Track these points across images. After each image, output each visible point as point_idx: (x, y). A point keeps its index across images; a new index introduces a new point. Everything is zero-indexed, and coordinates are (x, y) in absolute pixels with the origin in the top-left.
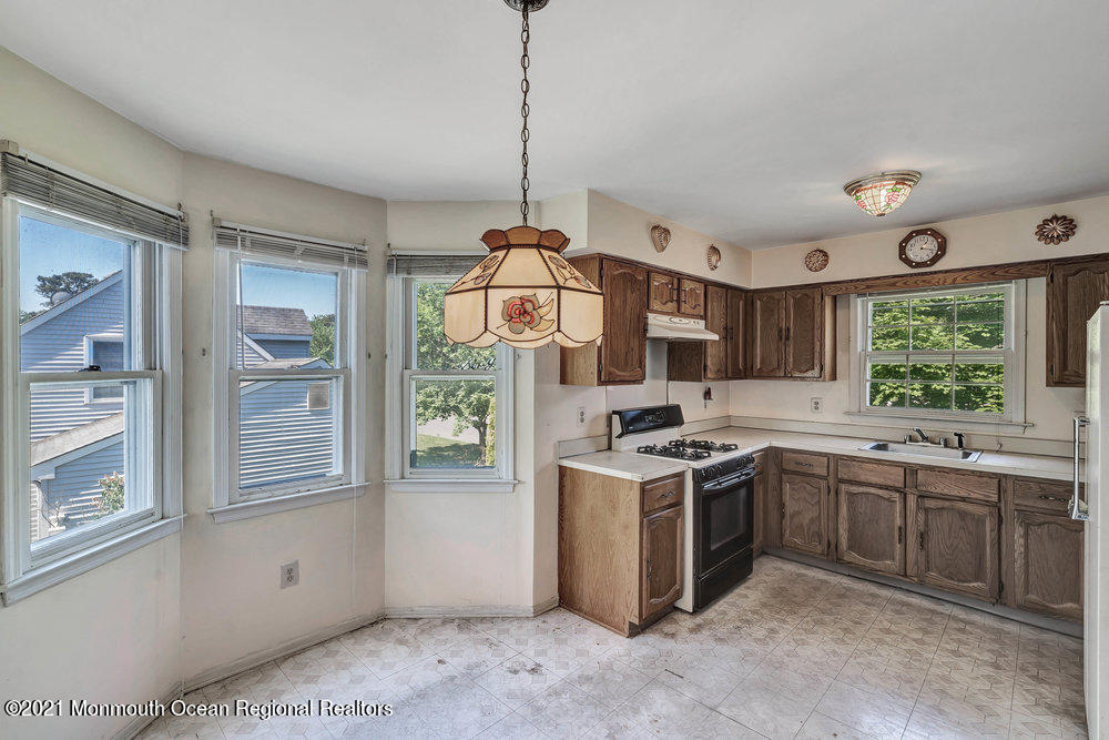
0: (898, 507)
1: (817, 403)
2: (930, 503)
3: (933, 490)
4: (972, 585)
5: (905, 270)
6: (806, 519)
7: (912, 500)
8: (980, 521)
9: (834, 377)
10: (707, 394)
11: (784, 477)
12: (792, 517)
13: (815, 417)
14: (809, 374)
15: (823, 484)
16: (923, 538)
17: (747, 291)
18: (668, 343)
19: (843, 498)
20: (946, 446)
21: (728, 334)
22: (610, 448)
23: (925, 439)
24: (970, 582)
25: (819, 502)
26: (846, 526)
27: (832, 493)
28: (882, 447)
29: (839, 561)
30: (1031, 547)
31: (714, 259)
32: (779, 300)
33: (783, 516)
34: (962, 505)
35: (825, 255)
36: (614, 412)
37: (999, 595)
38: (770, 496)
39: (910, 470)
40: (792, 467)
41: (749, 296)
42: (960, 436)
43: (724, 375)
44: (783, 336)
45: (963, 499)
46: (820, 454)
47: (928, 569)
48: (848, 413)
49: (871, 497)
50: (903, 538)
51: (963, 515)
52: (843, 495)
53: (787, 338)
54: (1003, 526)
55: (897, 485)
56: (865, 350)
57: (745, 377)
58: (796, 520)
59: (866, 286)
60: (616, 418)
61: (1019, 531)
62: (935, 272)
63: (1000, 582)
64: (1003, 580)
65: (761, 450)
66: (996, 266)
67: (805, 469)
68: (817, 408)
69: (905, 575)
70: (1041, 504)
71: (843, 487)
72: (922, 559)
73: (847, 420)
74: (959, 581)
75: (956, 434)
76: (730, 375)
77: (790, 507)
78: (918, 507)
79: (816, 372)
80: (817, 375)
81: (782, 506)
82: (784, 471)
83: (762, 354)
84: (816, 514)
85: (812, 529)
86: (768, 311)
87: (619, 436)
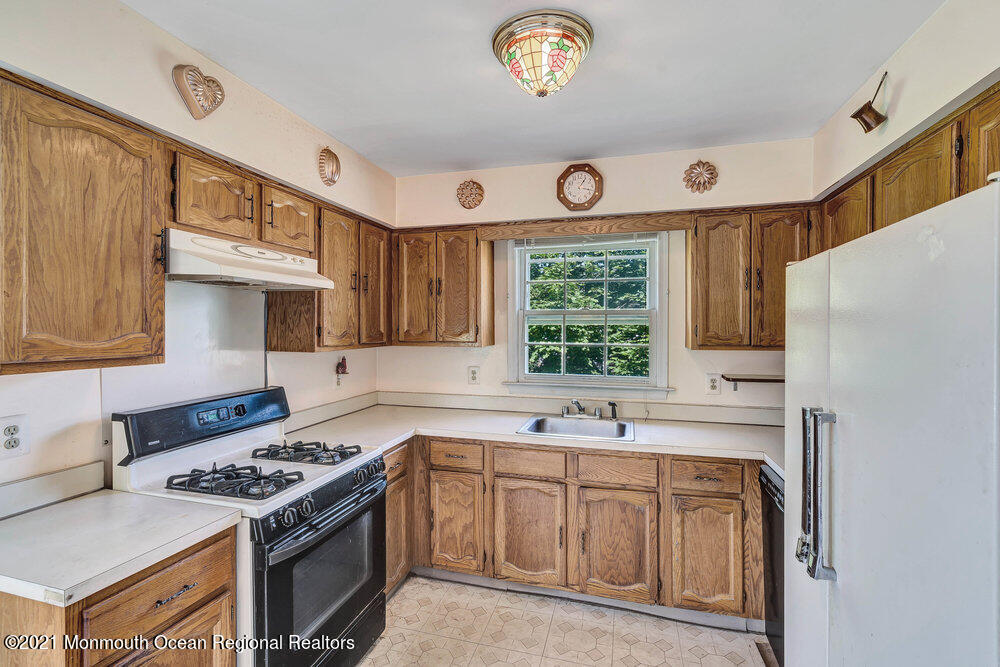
0: (559, 501)
1: (474, 373)
2: (591, 495)
3: (595, 478)
4: (632, 587)
5: (563, 212)
6: (457, 528)
7: (573, 490)
8: (640, 513)
9: (492, 341)
10: (341, 367)
11: (433, 475)
12: (442, 526)
13: (472, 389)
14: (464, 338)
15: (477, 478)
16: (584, 536)
17: (391, 231)
18: (267, 293)
19: (500, 497)
20: (601, 417)
21: (360, 283)
22: (108, 485)
23: (582, 410)
24: (630, 584)
25: (473, 503)
26: (504, 534)
27: (488, 490)
28: (539, 426)
29: (495, 576)
30: (687, 536)
31: (329, 169)
32: (429, 244)
33: (431, 526)
34: (622, 495)
35: (480, 187)
36: (116, 417)
37: (658, 595)
38: (416, 502)
39: (571, 455)
40: (441, 460)
41: (394, 237)
42: (613, 405)
43: (355, 341)
44: (434, 288)
45: (623, 488)
46: (474, 442)
47: (590, 575)
48: (506, 383)
49: (530, 493)
50: (564, 543)
51: (624, 505)
52: (500, 491)
53: (439, 293)
54: (661, 514)
55: (557, 475)
56: (523, 309)
57: (390, 343)
58: (447, 530)
59: (524, 231)
60: (118, 428)
61: (677, 518)
62: (592, 218)
63: (659, 580)
64: (662, 579)
65: (403, 444)
66: (648, 215)
67: (457, 463)
68: (474, 378)
69: (567, 585)
70: (697, 486)
71: (500, 482)
72: (583, 564)
73: (505, 391)
74: (620, 584)
75: (610, 404)
76: (364, 340)
77: (441, 512)
78: (579, 500)
79: (470, 336)
80: (472, 339)
81: (430, 513)
82: (432, 467)
83: (410, 312)
84: (469, 520)
85: (465, 538)
86: (417, 256)
87: (125, 462)
